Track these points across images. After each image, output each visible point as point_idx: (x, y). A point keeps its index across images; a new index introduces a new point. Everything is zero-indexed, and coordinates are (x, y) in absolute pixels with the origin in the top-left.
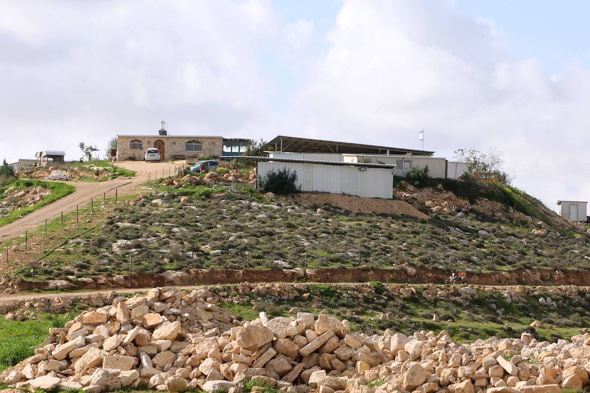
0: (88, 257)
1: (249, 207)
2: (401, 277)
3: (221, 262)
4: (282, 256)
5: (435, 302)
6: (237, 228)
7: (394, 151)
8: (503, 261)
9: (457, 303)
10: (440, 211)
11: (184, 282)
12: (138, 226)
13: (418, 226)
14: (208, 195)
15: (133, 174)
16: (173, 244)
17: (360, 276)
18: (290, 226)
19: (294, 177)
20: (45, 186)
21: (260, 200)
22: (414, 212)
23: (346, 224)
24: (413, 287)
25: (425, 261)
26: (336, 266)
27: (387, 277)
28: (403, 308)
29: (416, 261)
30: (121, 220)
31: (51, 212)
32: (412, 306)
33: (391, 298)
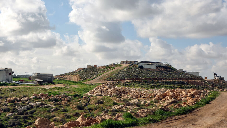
0: (116, 77)
1: (137, 70)
2: (156, 79)
3: (132, 77)
4: (140, 76)
5: (160, 82)
6: (135, 73)
7: (156, 63)
8: (170, 77)
9: (163, 82)
10: (162, 70)
11: (127, 80)
12: (122, 73)
13: (159, 72)
14: (132, 69)
15: (123, 66)
16: (126, 75)
17: (150, 79)
18: (142, 72)
19: (143, 66)
20: (112, 68)
21: (138, 69)
22: (159, 70)
23: (149, 72)
24: (157, 80)
25: (159, 77)
26: (147, 78)
27: (154, 79)
28: (156, 83)
29: (158, 77)
30: (120, 72)
31: (112, 71)
32: (157, 83)
33: (154, 82)
